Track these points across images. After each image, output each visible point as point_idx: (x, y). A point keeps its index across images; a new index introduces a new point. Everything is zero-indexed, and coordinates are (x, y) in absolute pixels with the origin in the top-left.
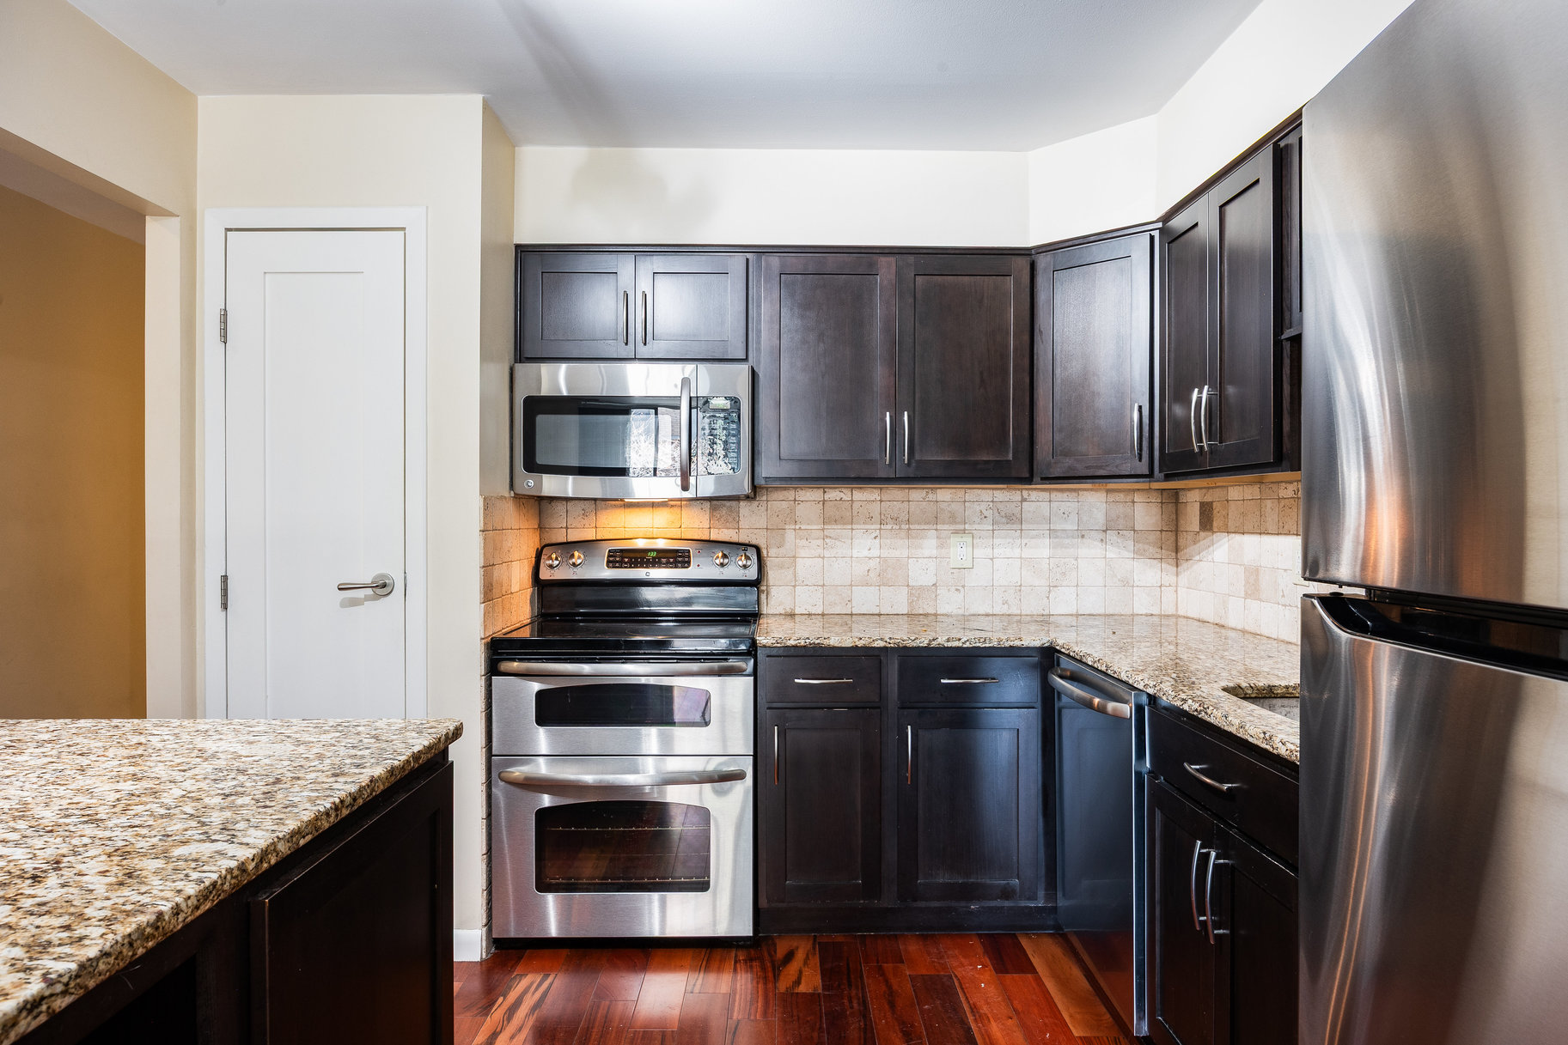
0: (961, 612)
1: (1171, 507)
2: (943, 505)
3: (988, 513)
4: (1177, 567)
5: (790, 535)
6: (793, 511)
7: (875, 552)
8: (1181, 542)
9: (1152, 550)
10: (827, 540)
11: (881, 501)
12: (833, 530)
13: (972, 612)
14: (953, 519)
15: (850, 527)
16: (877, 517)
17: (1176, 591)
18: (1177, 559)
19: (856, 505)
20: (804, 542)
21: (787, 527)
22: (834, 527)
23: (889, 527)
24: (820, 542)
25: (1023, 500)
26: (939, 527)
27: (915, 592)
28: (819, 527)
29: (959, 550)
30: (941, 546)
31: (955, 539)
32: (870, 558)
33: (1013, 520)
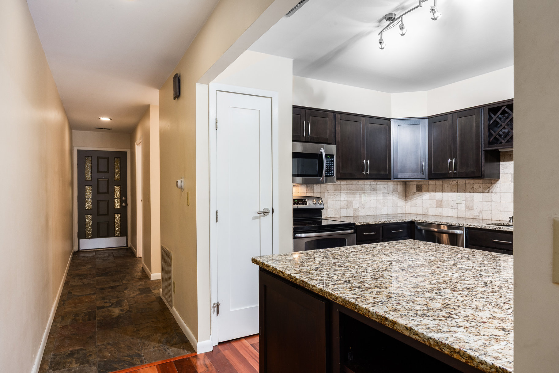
0: (364, 215)
1: (404, 186)
2: (360, 186)
3: (369, 188)
4: (406, 201)
5: (326, 194)
6: (327, 187)
7: (346, 199)
8: (407, 195)
9: (401, 197)
10: (335, 196)
11: (347, 184)
12: (336, 193)
13: (367, 215)
14: (363, 189)
15: (340, 192)
16: (346, 189)
17: (406, 207)
18: (406, 199)
19: (341, 185)
20: (329, 197)
21: (325, 192)
22: (337, 192)
23: (349, 192)
24: (333, 196)
25: (377, 184)
26: (360, 191)
27: (355, 210)
28: (333, 192)
29: (365, 198)
30: (360, 197)
31: (363, 195)
32: (345, 201)
33: (374, 189)
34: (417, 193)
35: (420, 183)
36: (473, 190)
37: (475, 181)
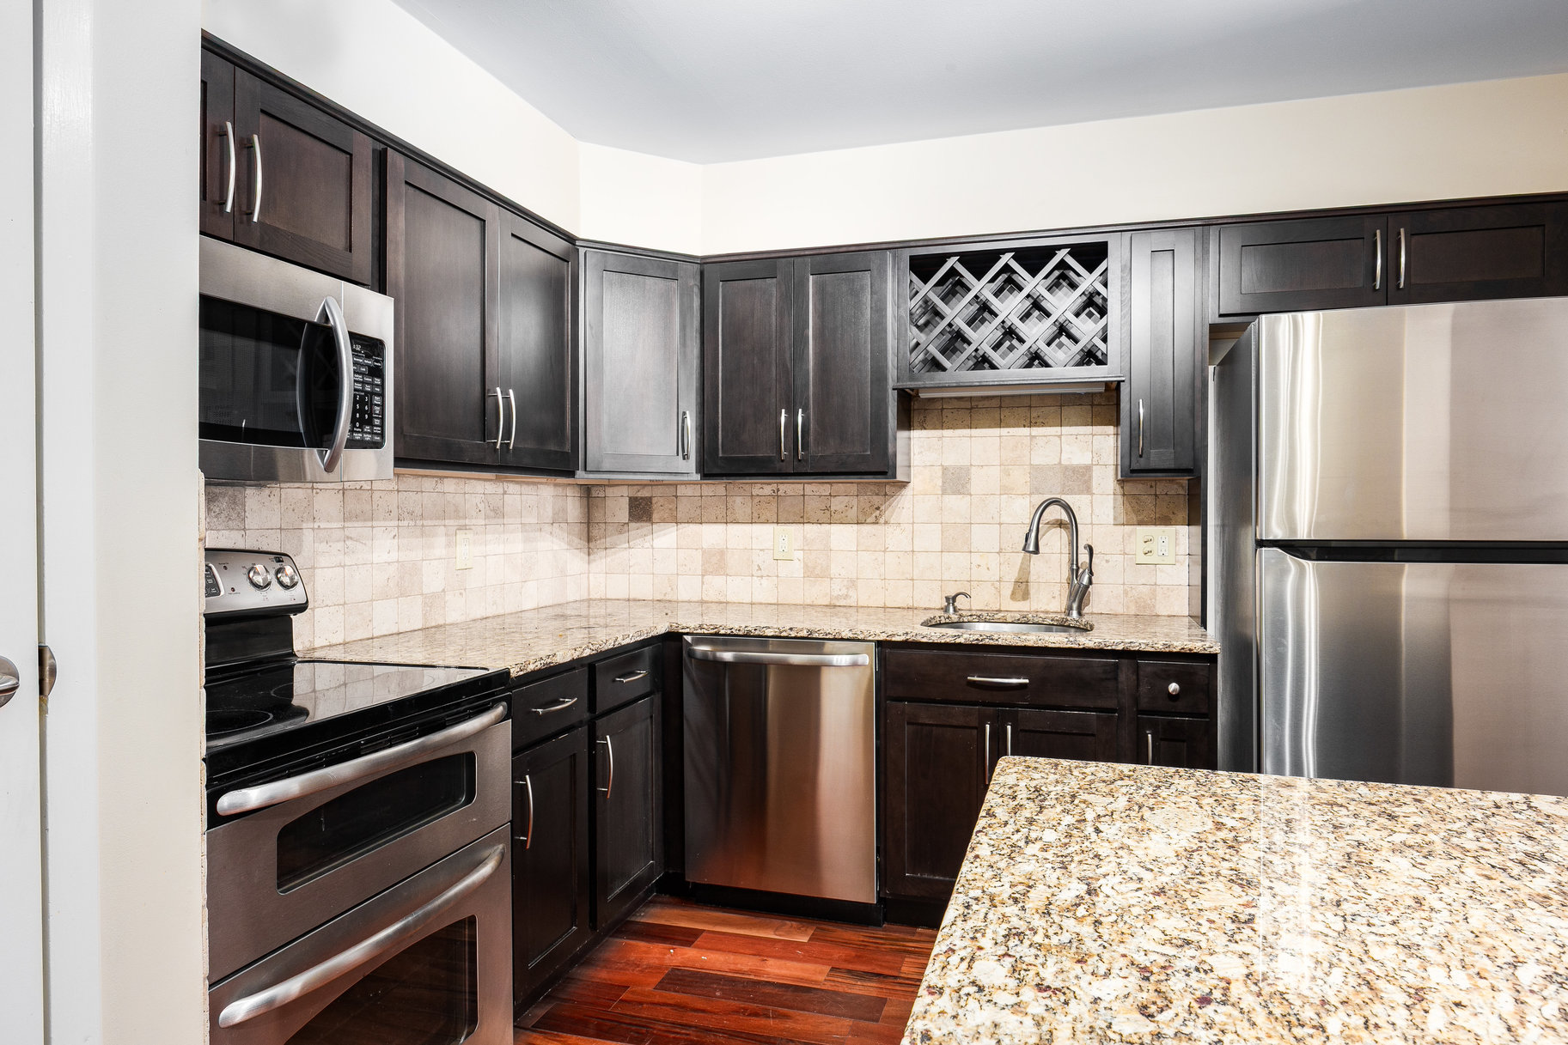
0: (463, 618)
1: (585, 500)
2: (449, 497)
3: (481, 506)
4: (589, 555)
5: (308, 536)
6: (310, 504)
7: (394, 556)
8: (595, 532)
9: (577, 540)
10: (349, 543)
11: (398, 491)
12: (355, 529)
13: (472, 617)
14: (458, 513)
15: (369, 524)
16: (395, 513)
17: (588, 577)
18: (589, 548)
19: (376, 495)
20: (322, 547)
21: (304, 525)
22: (356, 524)
23: (405, 523)
24: (340, 545)
25: (505, 493)
26: (447, 522)
27: (432, 601)
28: (340, 525)
29: (467, 549)
30: (448, 545)
31: (461, 535)
32: (389, 563)
33: (497, 513)
34: (633, 525)
35: (645, 493)
36: (829, 517)
37: (835, 487)
